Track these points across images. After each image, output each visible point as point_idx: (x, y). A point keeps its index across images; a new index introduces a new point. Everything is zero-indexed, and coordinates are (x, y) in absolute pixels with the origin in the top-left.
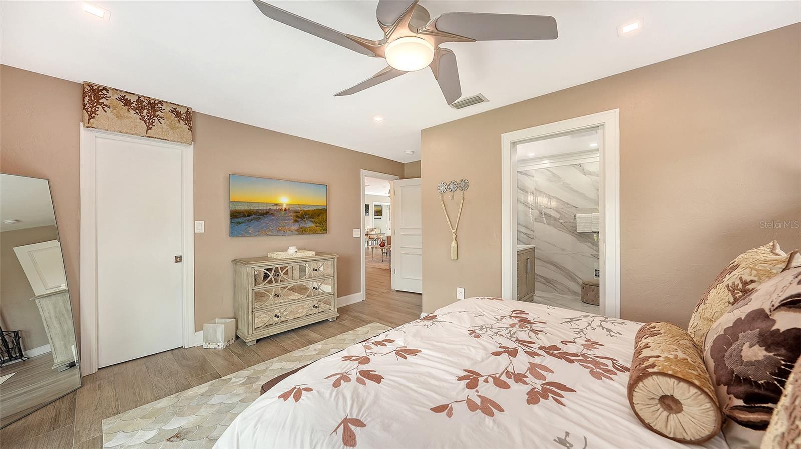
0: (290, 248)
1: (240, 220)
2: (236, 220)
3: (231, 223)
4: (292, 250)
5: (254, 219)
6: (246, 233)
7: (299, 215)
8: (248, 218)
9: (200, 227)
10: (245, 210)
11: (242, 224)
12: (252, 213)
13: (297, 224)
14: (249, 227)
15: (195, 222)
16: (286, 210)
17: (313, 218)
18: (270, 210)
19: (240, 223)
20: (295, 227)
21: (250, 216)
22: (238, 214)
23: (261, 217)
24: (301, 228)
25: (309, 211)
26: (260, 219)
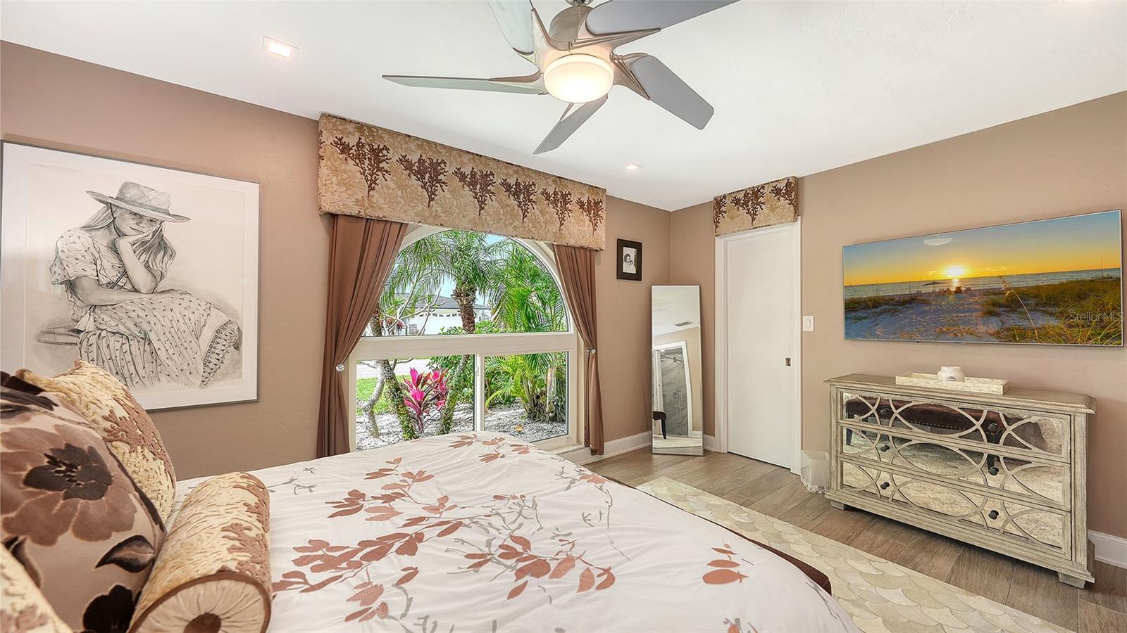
0: (942, 367)
1: (860, 314)
2: (853, 314)
3: (846, 318)
4: (946, 372)
5: (886, 311)
6: (870, 334)
7: (1002, 299)
8: (874, 310)
9: (809, 325)
10: (868, 298)
11: (863, 321)
12: (881, 301)
13: (993, 318)
14: (877, 325)
15: (804, 317)
16: (958, 291)
17: (1054, 305)
18: (920, 294)
19: (860, 319)
20: (994, 325)
21: (877, 307)
22: (857, 305)
23: (899, 308)
24: (1008, 330)
25: (1038, 287)
26: (896, 311)
